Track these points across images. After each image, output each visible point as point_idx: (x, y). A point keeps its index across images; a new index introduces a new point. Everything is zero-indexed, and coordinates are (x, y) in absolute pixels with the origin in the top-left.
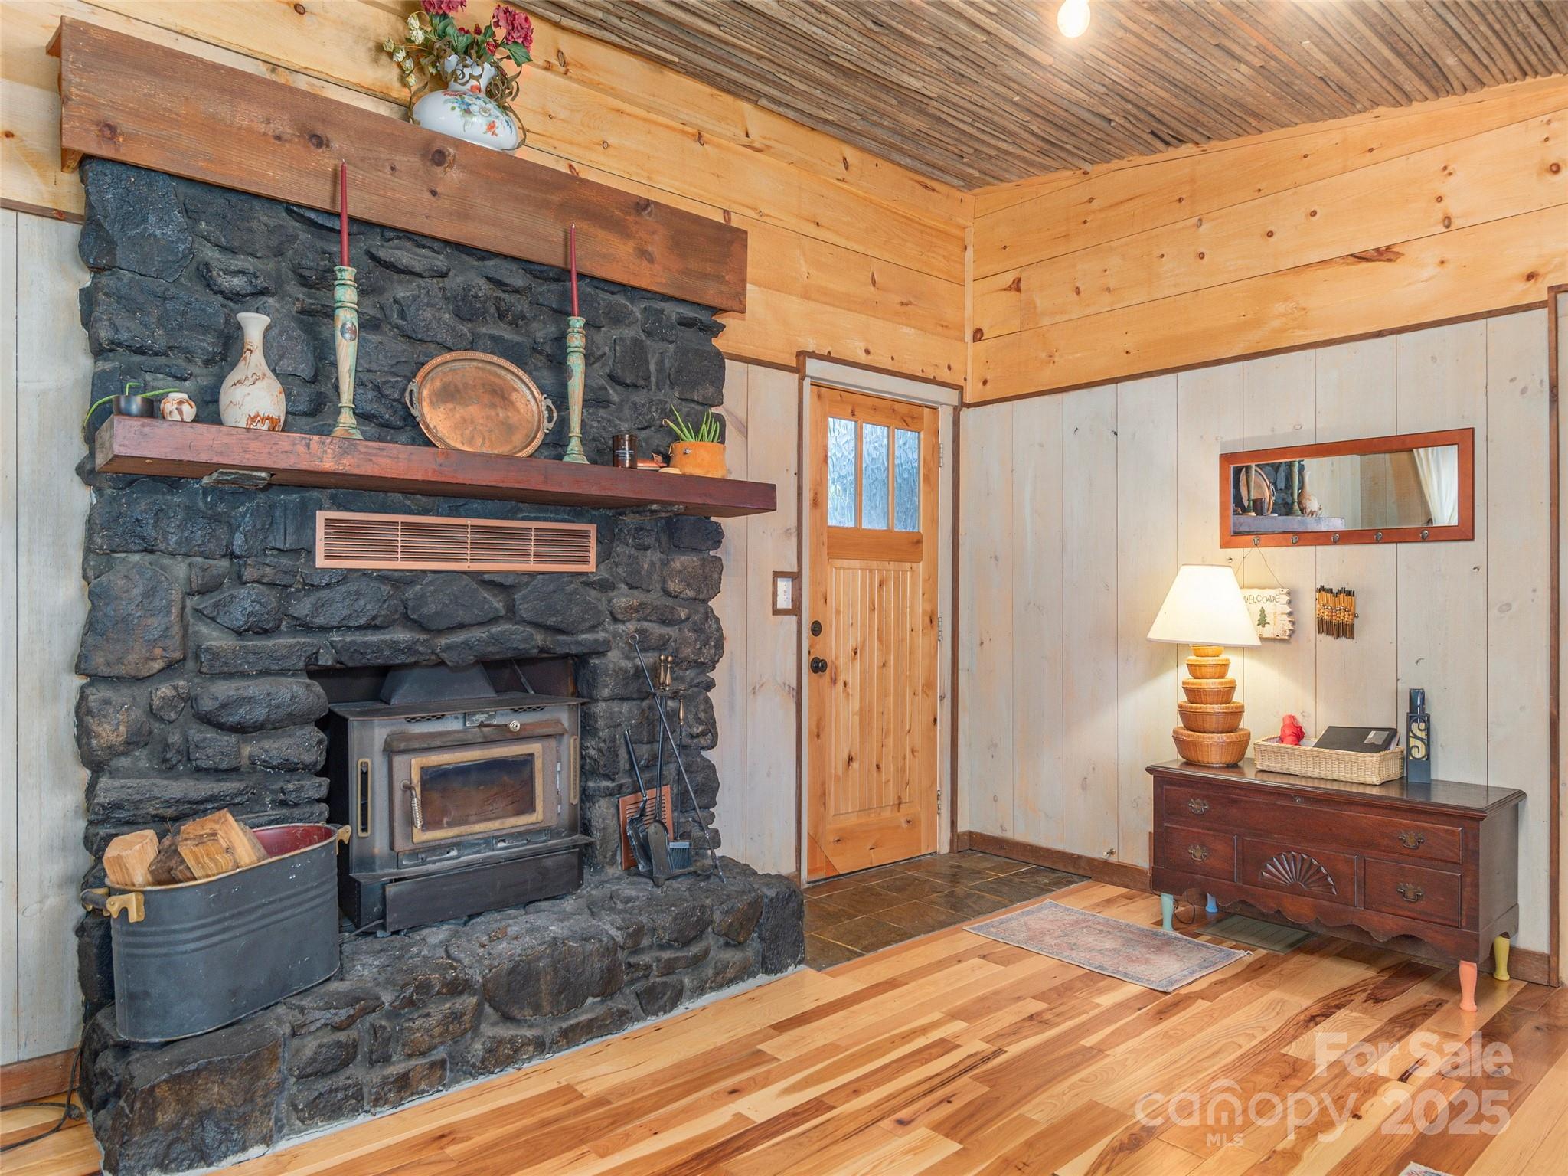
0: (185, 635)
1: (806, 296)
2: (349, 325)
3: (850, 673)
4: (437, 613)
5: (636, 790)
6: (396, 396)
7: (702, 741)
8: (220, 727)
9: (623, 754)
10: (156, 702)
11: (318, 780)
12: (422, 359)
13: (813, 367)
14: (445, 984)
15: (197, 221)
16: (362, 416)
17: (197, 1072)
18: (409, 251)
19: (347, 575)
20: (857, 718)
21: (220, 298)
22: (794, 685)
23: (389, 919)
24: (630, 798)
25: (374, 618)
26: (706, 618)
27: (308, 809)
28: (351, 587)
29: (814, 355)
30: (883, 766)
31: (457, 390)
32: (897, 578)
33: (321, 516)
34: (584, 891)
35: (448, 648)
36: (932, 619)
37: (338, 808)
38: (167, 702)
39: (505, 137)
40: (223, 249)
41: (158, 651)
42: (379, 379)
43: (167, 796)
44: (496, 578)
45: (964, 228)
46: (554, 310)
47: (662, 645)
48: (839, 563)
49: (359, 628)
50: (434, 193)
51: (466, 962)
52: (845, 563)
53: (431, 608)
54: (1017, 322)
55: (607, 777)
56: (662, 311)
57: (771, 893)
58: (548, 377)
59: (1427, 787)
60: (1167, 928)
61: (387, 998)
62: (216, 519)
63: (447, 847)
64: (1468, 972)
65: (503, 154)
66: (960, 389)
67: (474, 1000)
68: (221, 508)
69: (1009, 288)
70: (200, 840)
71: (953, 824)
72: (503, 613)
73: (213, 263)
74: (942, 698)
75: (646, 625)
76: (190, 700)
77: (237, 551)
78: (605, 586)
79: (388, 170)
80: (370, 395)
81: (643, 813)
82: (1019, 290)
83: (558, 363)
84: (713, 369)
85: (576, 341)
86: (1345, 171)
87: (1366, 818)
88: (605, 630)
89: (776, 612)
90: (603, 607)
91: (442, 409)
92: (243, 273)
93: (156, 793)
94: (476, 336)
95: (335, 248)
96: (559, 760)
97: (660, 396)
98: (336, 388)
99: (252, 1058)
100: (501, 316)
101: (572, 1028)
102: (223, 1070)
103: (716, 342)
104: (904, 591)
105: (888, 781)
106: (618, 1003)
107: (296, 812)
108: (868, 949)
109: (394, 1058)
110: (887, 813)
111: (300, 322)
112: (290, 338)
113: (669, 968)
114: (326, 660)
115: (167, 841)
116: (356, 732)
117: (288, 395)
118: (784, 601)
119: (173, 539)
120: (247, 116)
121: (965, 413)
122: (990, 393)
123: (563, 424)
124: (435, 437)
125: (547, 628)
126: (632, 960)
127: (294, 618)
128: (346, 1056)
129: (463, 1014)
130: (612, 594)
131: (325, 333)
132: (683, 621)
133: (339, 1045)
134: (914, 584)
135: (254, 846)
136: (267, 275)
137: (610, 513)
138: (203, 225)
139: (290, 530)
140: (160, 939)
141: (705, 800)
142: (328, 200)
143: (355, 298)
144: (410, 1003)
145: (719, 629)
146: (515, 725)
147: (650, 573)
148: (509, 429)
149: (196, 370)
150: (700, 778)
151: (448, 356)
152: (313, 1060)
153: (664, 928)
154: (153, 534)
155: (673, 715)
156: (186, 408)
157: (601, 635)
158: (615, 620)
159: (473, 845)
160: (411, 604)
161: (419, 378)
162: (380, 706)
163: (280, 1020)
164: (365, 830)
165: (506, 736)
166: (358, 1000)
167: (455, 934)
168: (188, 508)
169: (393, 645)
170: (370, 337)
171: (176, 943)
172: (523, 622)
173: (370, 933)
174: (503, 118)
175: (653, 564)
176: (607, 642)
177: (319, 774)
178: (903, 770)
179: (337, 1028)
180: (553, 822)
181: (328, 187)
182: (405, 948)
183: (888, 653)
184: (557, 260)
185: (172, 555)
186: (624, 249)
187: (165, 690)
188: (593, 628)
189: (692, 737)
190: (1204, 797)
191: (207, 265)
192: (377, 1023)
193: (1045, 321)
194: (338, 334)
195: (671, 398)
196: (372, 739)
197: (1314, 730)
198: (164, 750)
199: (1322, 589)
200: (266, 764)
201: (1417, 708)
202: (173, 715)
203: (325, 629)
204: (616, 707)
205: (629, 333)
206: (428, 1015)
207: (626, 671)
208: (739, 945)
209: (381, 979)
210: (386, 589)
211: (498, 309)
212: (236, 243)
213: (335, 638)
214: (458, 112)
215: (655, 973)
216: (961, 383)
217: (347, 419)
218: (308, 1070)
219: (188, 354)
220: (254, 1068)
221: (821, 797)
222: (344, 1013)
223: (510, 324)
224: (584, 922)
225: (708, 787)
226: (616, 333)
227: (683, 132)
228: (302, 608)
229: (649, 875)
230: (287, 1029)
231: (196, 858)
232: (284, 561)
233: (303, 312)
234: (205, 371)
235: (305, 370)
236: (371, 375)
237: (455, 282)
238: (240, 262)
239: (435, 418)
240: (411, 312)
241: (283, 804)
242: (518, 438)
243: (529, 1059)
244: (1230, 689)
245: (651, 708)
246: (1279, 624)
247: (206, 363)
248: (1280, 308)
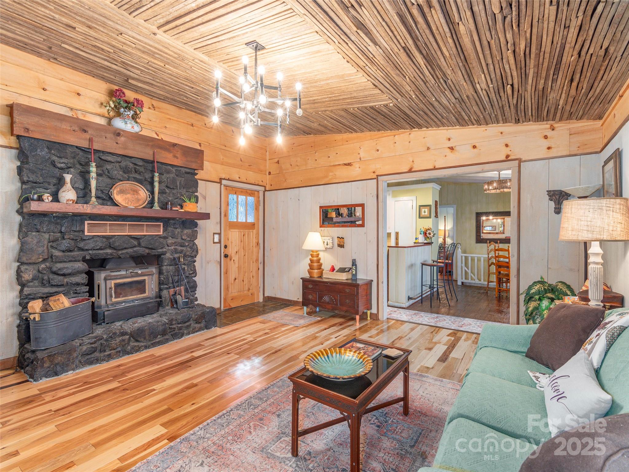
0: (48, 252)
1: (222, 164)
2: (94, 177)
3: (235, 258)
4: (119, 245)
5: (174, 288)
6: (107, 192)
7: (193, 275)
8: (58, 275)
9: (170, 279)
10: (40, 269)
11: (85, 287)
12: (114, 183)
13: (224, 182)
14: (120, 333)
15: (51, 150)
16: (97, 197)
17: (55, 354)
18: (110, 156)
19: (93, 237)
20: (237, 269)
21: (57, 169)
22: (219, 261)
23: (105, 320)
24: (172, 290)
25: (101, 247)
26: (193, 245)
27: (83, 294)
28: (95, 239)
29: (224, 179)
30: (244, 280)
31: (124, 191)
32: (248, 234)
33: (86, 222)
34: (160, 312)
35: (122, 254)
36: (258, 244)
37: (91, 294)
38: (43, 269)
39: (137, 129)
40: (58, 157)
41: (41, 256)
42: (102, 188)
43: (43, 292)
44: (135, 236)
45: (266, 147)
46: (151, 171)
47: (181, 252)
48: (232, 230)
49: (97, 249)
50: (117, 143)
51: (126, 328)
52: (234, 230)
53: (117, 244)
54: (278, 171)
55: (166, 284)
56: (181, 170)
57: (208, 310)
58: (149, 187)
59: (356, 280)
60: (305, 314)
61: (105, 337)
62: (57, 224)
63: (122, 302)
64: (358, 317)
65: (137, 133)
66: (265, 187)
67: (128, 337)
68: (59, 221)
69: (276, 163)
70: (55, 301)
71: (264, 294)
72: (137, 245)
73: (55, 161)
74: (261, 263)
75: (177, 247)
76: (50, 268)
77: (63, 231)
78: (165, 238)
79: (104, 138)
80: (100, 192)
81: (176, 293)
82: (279, 163)
83: (152, 183)
84: (195, 184)
85: (156, 179)
86: (343, 145)
87: (341, 287)
88: (165, 248)
89: (214, 243)
90: (165, 243)
91: (119, 196)
92: (64, 163)
93: (40, 291)
94: (129, 177)
95: (90, 157)
96: (152, 281)
97: (180, 191)
98: (90, 191)
99: (70, 350)
100: (136, 172)
101: (154, 343)
102: (62, 354)
103: (196, 177)
104: (250, 237)
105: (246, 284)
106: (167, 337)
107: (80, 295)
108: (233, 323)
109: (107, 351)
110: (246, 292)
111: (80, 174)
112: (77, 179)
113: (180, 329)
114: (88, 257)
115: (45, 302)
116: (96, 275)
117: (77, 193)
118: (216, 240)
119: (45, 229)
120: (65, 126)
121: (266, 193)
122: (272, 188)
123: (153, 198)
124: (118, 202)
125: (149, 248)
126: (170, 327)
127: (78, 247)
128: (94, 350)
129: (125, 340)
130: (167, 240)
131: (87, 177)
132: (187, 246)
133: (92, 347)
134: (253, 235)
135: (69, 302)
136: (71, 163)
137: (166, 220)
138: (53, 151)
139: (78, 226)
140: (44, 324)
141: (193, 290)
142: (88, 145)
143: (95, 170)
144: (111, 337)
145: (197, 247)
146: (140, 272)
147: (178, 234)
148: (138, 200)
149: (51, 187)
150: (192, 284)
151: (121, 183)
152: (86, 351)
153: (179, 319)
154: (40, 227)
155: (184, 269)
156: (49, 198)
157: (164, 250)
158: (168, 246)
159: (129, 302)
160: (111, 243)
161: (113, 188)
162: (103, 269)
163: (77, 342)
164: (99, 298)
165: (137, 275)
166: (97, 337)
167: (124, 323)
168: (49, 221)
169: (107, 254)
170: (99, 178)
171: (49, 325)
172: (143, 247)
173: (100, 324)
174: (136, 125)
175: (179, 232)
176: (166, 252)
177: (86, 286)
178: (250, 281)
179: (91, 344)
180: (151, 296)
181: (88, 142)
182: (110, 327)
183: (246, 252)
184: (151, 159)
185: (45, 232)
186: (170, 156)
187: (43, 266)
188: (162, 248)
189: (190, 274)
190: (311, 284)
191: (54, 161)
192: (102, 342)
193: (284, 172)
194: (91, 179)
195: (184, 191)
196: (101, 276)
197: (337, 268)
198: (43, 281)
199: (338, 237)
200: (71, 283)
201: (354, 263)
202: (45, 272)
203: (87, 250)
204: (168, 267)
205: (172, 175)
206: (116, 340)
207: (171, 258)
208: (199, 323)
209: (104, 333)
210: (104, 240)
211: (135, 170)
212: (62, 156)
213: (90, 252)
214: (123, 123)
215: (176, 329)
216: (265, 185)
217: (94, 199)
218: (84, 353)
219: (49, 183)
220: (70, 353)
221: (227, 289)
222: (93, 340)
223: (138, 174)
224: (159, 319)
225: (194, 287)
226: (168, 176)
227: (188, 124)
228: (81, 245)
229: (177, 308)
230: (79, 344)
231: (54, 305)
232: (76, 234)
233: (81, 172)
234: (53, 187)
235: (81, 186)
236: (100, 188)
237: (123, 164)
238: (63, 160)
239: (118, 198)
240: (111, 172)
241: (76, 293)
242: (141, 202)
243: (143, 350)
244: (319, 260)
245: (178, 267)
246: (330, 245)
247: (54, 185)
248: (331, 174)
